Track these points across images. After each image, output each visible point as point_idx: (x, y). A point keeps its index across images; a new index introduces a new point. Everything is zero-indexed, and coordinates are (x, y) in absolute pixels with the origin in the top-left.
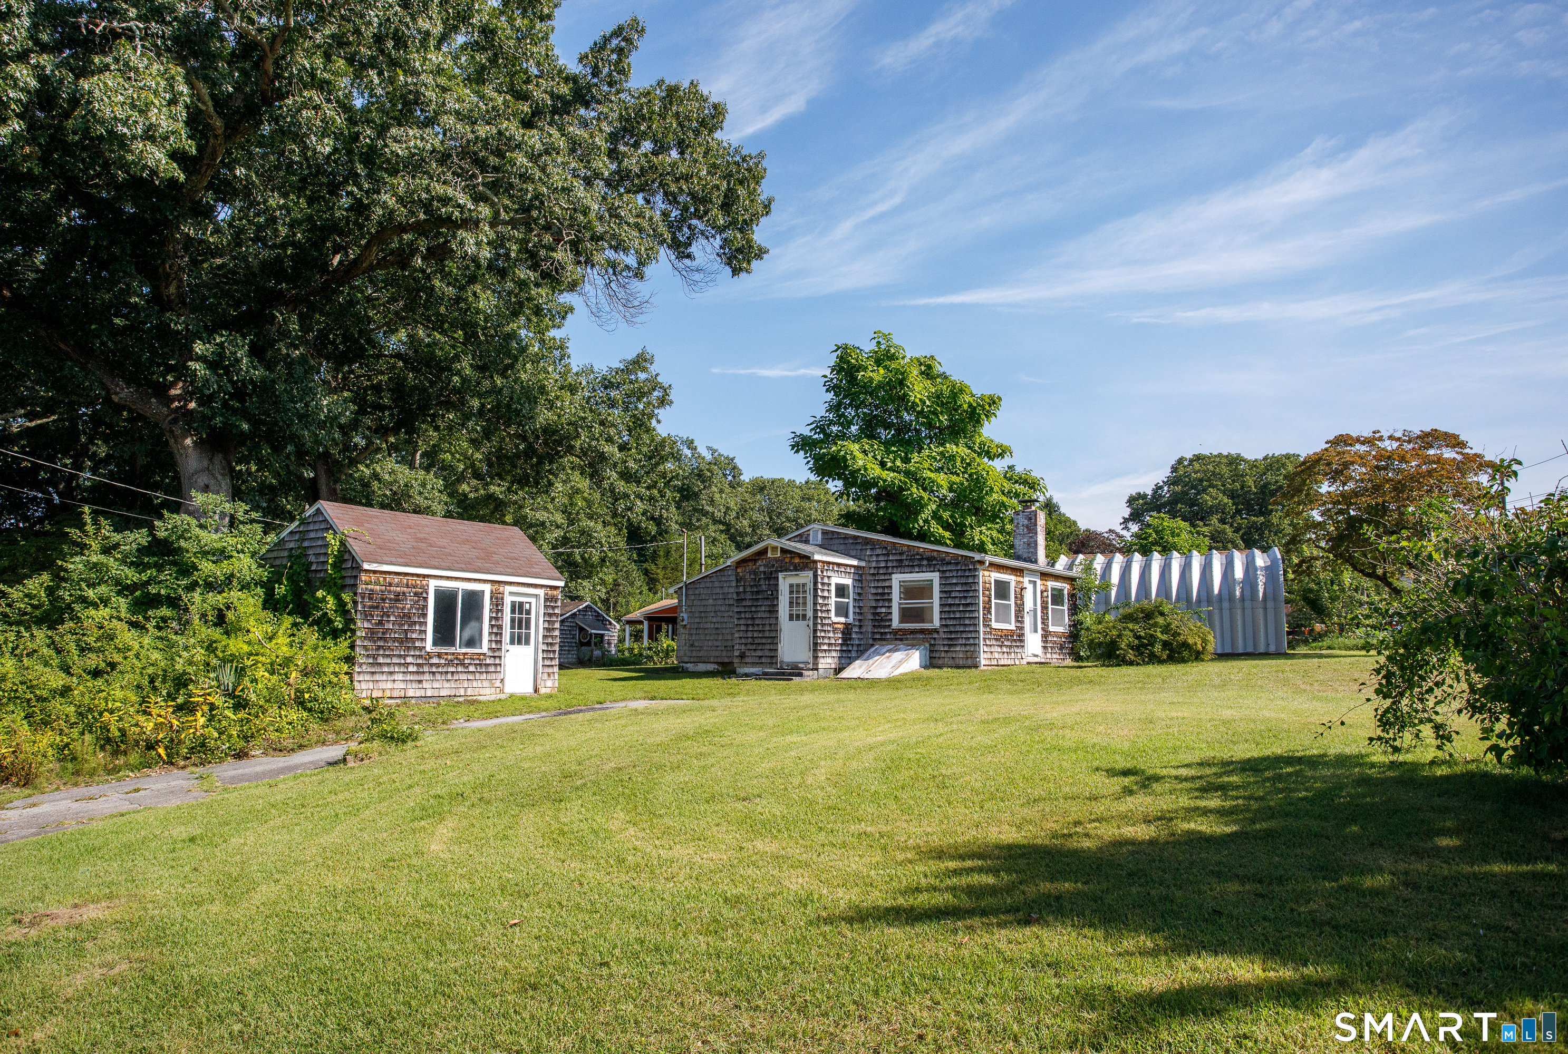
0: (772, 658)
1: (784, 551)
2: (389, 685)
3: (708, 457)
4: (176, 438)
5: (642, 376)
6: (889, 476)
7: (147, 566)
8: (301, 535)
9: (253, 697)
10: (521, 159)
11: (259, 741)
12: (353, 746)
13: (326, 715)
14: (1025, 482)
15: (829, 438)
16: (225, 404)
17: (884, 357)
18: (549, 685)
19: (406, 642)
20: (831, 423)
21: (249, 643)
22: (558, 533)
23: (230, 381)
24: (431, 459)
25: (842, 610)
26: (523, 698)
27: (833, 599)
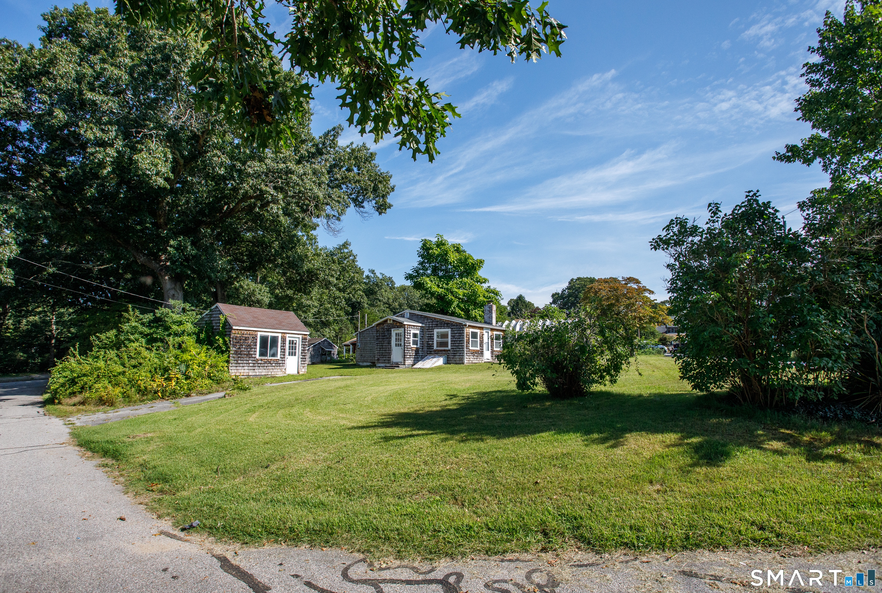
0: (389, 360)
1: (393, 321)
2: (243, 371)
3: (380, 277)
4: (162, 276)
5: (346, 251)
6: (440, 290)
7: (153, 327)
8: (210, 315)
9: (192, 375)
10: (294, 177)
11: (194, 391)
12: (228, 392)
13: (219, 382)
14: (493, 293)
15: (419, 275)
16: (181, 263)
17: (440, 244)
18: (303, 371)
19: (249, 355)
20: (420, 269)
21: (191, 356)
22: (316, 310)
23: (183, 254)
24: (264, 280)
25: (415, 343)
26: (293, 375)
27: (412, 339)
